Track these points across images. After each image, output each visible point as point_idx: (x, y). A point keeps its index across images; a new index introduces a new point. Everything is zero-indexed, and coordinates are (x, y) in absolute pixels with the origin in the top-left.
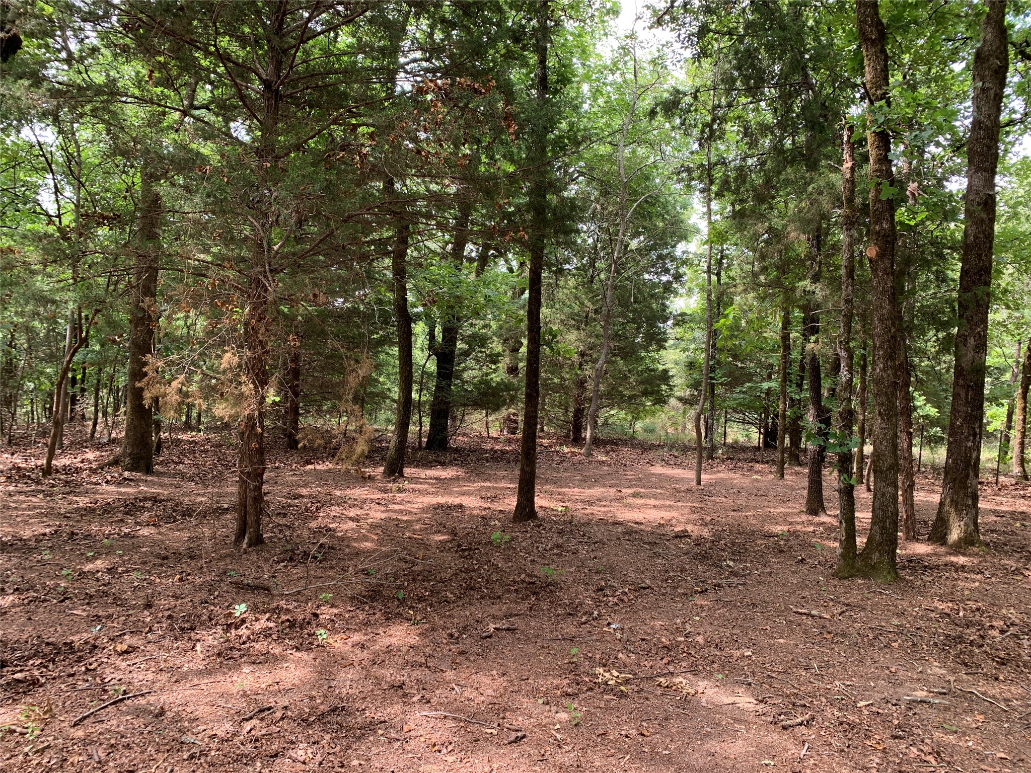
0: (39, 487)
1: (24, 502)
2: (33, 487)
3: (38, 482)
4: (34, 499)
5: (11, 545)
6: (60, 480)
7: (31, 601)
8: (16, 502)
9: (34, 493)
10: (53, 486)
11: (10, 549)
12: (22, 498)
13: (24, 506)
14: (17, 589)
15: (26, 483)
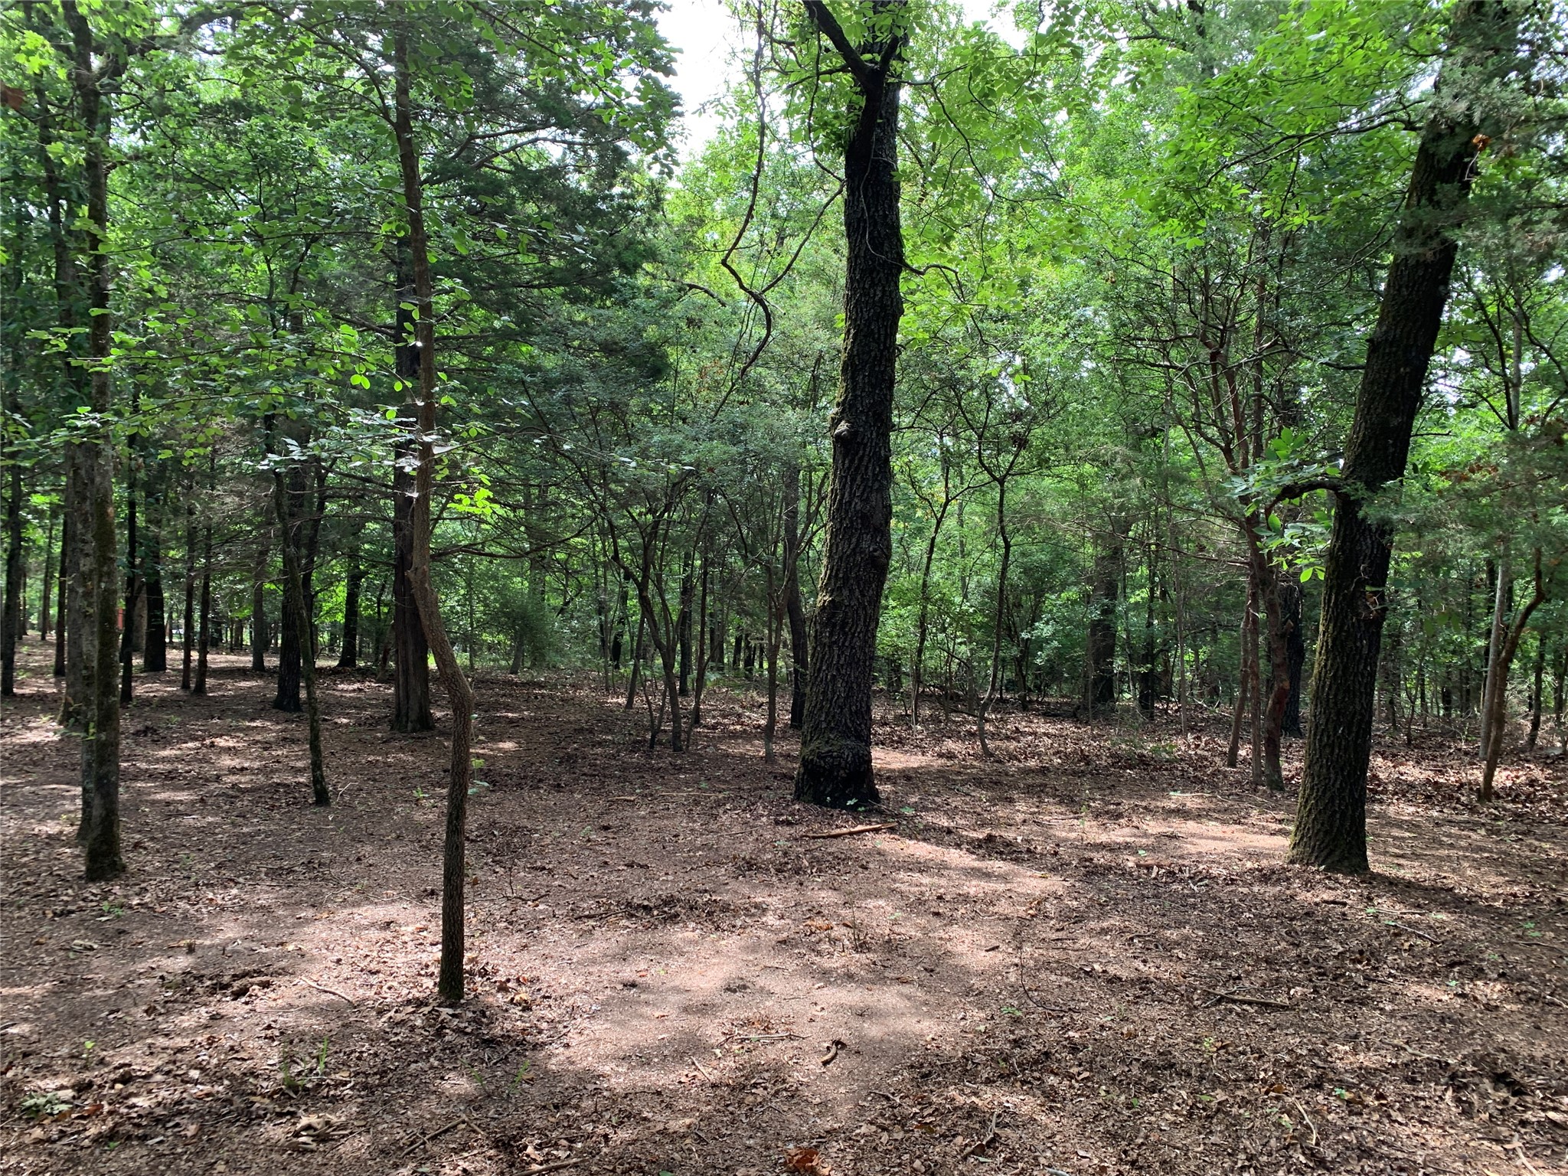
0: (1475, 818)
1: (1459, 837)
2: (1466, 816)
3: (1473, 810)
4: (1474, 836)
5: (1469, 903)
6: (1505, 809)
7: (1531, 999)
8: (1449, 836)
9: (1473, 826)
10: (1497, 818)
11: (1468, 907)
12: (1454, 830)
13: (1463, 843)
14: (1503, 975)
15: (1455, 809)
